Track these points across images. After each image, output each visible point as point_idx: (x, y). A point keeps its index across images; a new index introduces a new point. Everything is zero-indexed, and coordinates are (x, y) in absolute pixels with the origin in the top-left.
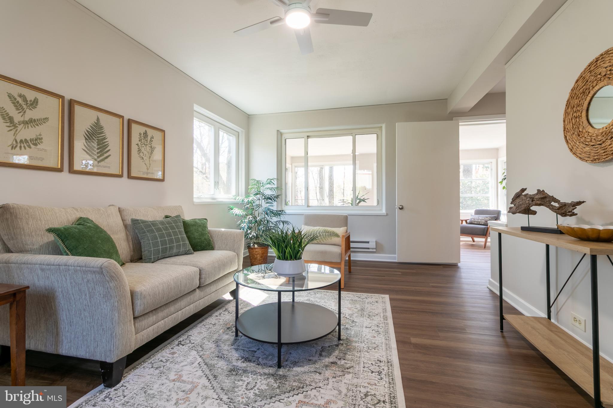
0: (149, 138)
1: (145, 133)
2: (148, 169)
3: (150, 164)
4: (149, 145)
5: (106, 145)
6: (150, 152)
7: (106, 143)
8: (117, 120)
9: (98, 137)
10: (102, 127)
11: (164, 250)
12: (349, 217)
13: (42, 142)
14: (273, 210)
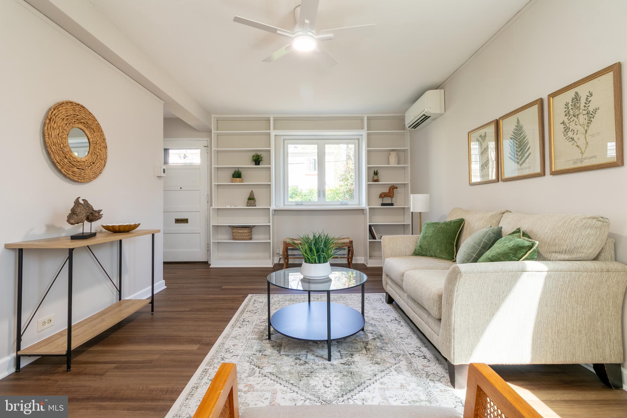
0: (583, 101)
1: (576, 98)
2: (582, 153)
3: (587, 144)
4: (585, 112)
5: (526, 144)
6: (586, 122)
7: (526, 142)
8: (535, 109)
9: (519, 139)
10: (521, 127)
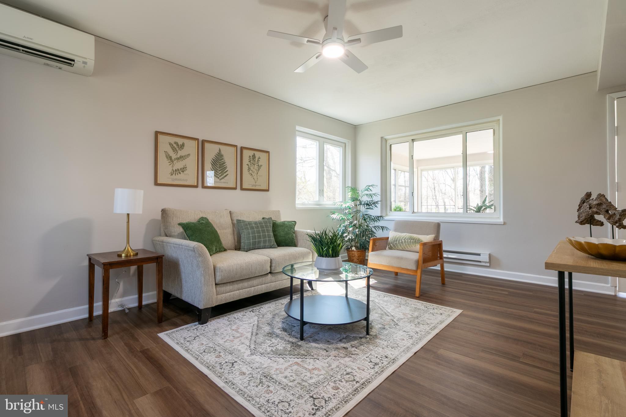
0: (257, 159)
1: (254, 156)
2: (256, 183)
3: (257, 179)
4: (257, 165)
6: (257, 169)
7: (225, 166)
8: (233, 149)
9: (220, 163)
10: (222, 155)
11: (254, 243)
12: (441, 224)
13: (186, 170)
14: (371, 215)
